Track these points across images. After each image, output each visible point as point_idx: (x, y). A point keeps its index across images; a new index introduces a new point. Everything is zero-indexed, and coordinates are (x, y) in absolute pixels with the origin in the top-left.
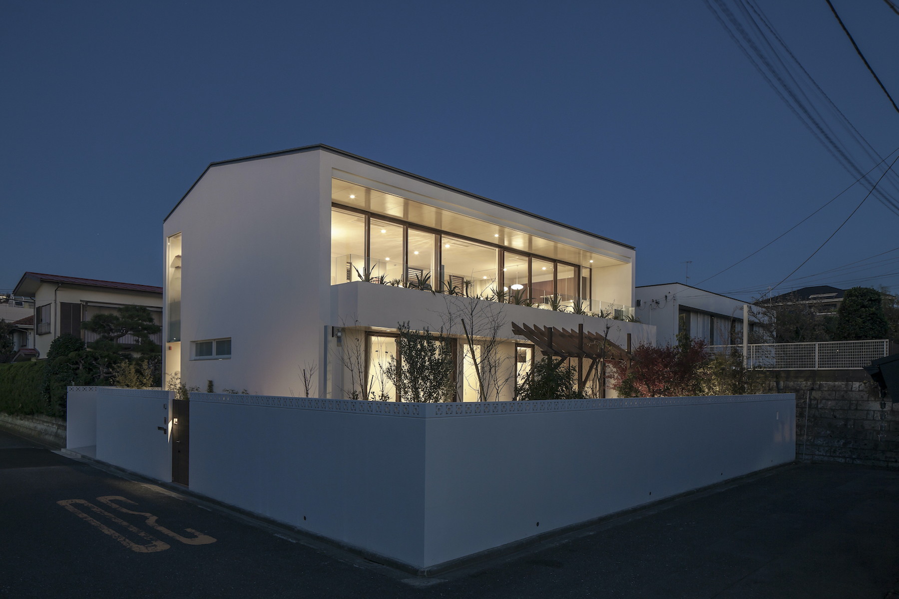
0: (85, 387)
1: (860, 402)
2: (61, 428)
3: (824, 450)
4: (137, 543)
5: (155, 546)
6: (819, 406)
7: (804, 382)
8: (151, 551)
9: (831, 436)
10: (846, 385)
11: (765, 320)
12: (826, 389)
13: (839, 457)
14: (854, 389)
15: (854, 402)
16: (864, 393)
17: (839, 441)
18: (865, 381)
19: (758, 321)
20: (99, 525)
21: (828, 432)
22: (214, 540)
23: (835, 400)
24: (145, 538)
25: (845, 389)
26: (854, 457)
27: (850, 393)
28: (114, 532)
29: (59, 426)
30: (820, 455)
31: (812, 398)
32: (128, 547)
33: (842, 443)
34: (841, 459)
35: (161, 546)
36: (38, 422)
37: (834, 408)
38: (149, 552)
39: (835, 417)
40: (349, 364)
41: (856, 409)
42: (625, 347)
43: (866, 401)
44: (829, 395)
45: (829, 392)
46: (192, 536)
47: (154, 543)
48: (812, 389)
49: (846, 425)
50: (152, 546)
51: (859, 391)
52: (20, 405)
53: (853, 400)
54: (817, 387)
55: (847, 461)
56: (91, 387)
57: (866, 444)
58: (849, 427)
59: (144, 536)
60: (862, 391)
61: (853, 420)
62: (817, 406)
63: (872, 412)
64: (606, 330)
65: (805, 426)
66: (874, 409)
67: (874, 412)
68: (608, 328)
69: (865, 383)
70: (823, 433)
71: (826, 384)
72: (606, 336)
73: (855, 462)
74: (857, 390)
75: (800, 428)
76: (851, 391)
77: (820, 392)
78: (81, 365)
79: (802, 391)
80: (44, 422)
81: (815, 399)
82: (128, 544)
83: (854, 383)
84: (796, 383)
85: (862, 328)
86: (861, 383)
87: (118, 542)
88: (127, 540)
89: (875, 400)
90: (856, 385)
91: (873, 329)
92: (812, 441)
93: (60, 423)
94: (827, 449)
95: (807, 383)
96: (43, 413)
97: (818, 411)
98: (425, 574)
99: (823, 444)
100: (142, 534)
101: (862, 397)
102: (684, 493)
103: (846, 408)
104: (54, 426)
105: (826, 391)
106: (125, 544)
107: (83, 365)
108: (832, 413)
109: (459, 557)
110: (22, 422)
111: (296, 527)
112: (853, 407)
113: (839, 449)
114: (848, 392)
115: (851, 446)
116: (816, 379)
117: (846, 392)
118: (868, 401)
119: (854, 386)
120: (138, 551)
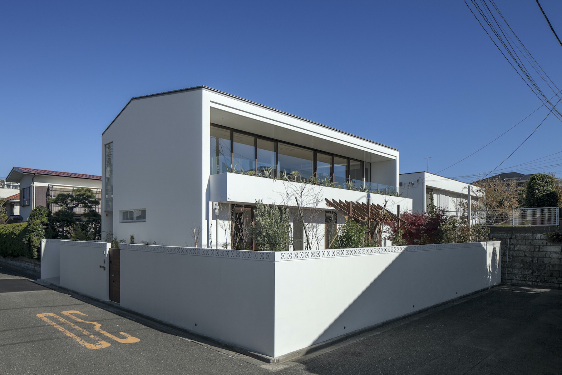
0: (52, 240)
1: (541, 246)
2: (37, 266)
3: (519, 276)
4: (89, 343)
5: (101, 344)
6: (516, 249)
7: (506, 234)
8: (99, 348)
9: (523, 268)
10: (533, 236)
11: (480, 194)
12: (520, 238)
13: (529, 281)
14: (537, 238)
15: (538, 246)
16: (544, 240)
17: (528, 271)
18: (544, 233)
19: (476, 195)
20: (64, 331)
21: (522, 265)
22: (139, 340)
23: (525, 245)
24: (94, 339)
25: (532, 238)
26: (538, 281)
27: (535, 240)
28: (74, 335)
29: (36, 265)
30: (516, 280)
31: (511, 243)
32: (83, 345)
33: (530, 272)
34: (530, 282)
35: (105, 345)
36: (22, 262)
37: (525, 250)
38: (97, 348)
39: (526, 256)
40: (224, 227)
41: (539, 251)
42: (395, 212)
43: (545, 246)
44: (522, 242)
45: (522, 240)
46: (124, 337)
47: (100, 342)
48: (511, 238)
49: (532, 261)
50: (99, 344)
51: (541, 239)
52: (11, 251)
53: (537, 245)
54: (514, 237)
55: (534, 284)
56: (56, 240)
57: (545, 273)
58: (535, 262)
59: (94, 338)
60: (542, 239)
61: (537, 258)
62: (514, 249)
63: (549, 253)
64: (385, 203)
65: (507, 261)
66: (550, 251)
67: (550, 253)
68: (386, 202)
69: (544, 235)
70: (518, 266)
71: (520, 235)
72: (385, 207)
73: (539, 284)
74: (539, 239)
75: (503, 263)
76: (536, 239)
77: (516, 240)
78: (50, 226)
79: (505, 239)
80: (26, 262)
81: (513, 244)
82: (83, 343)
83: (537, 234)
84: (501, 234)
85: (542, 199)
86: (542, 234)
87: (77, 342)
88: (83, 341)
89: (551, 245)
90: (539, 235)
91: (548, 200)
92: (511, 271)
93: (37, 262)
94: (520, 276)
95: (507, 235)
96: (25, 256)
97: (515, 252)
98: (276, 362)
99: (518, 273)
100: (92, 336)
101: (543, 243)
102: (434, 306)
103: (532, 250)
104: (33, 265)
105: (520, 239)
106: (81, 343)
107: (51, 226)
108: (524, 254)
109: (296, 350)
110: (12, 262)
111: (190, 331)
112: (537, 249)
113: (529, 276)
114: (534, 240)
115: (536, 274)
116: (514, 232)
117: (532, 240)
118: (546, 245)
119: (537, 236)
120: (90, 348)
